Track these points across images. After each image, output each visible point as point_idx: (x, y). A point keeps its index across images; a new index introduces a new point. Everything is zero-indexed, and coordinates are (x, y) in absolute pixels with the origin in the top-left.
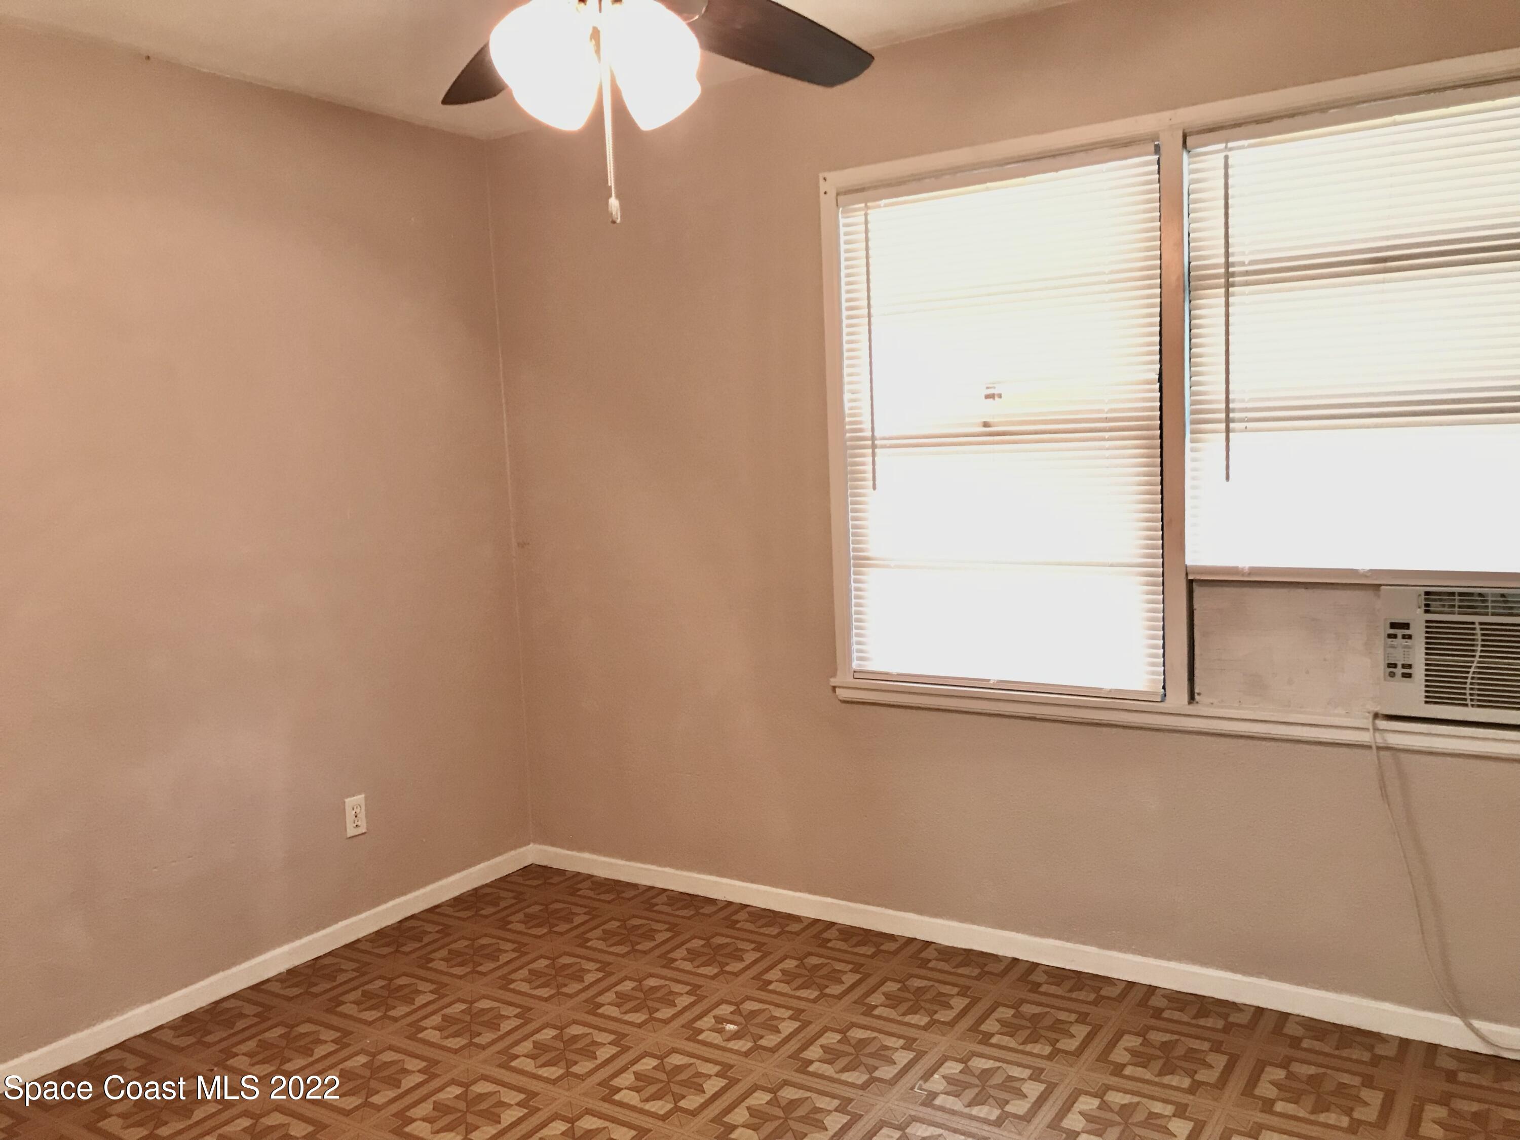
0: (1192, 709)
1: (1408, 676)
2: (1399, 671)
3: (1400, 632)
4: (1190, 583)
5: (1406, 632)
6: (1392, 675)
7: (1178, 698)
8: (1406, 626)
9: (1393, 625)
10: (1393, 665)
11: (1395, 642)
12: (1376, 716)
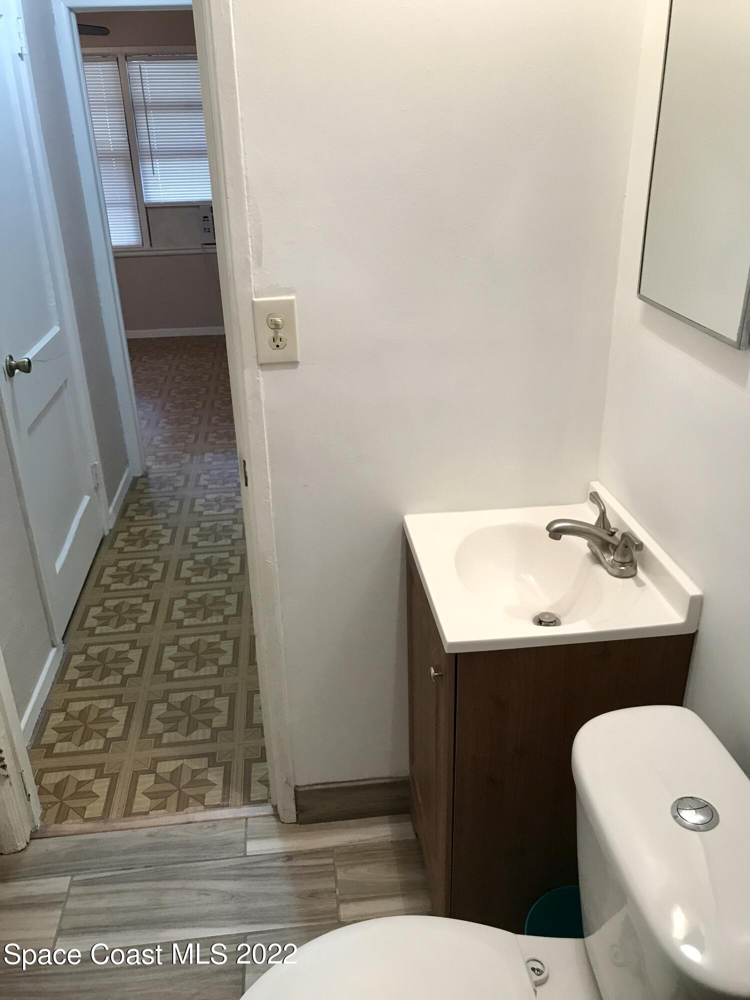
0: (151, 249)
1: (209, 232)
2: (207, 230)
3: (206, 219)
4: (146, 208)
5: (208, 219)
6: (205, 232)
7: (147, 246)
8: (207, 217)
9: (204, 217)
10: (205, 229)
11: (204, 222)
12: (203, 244)
